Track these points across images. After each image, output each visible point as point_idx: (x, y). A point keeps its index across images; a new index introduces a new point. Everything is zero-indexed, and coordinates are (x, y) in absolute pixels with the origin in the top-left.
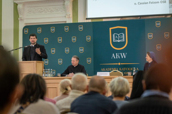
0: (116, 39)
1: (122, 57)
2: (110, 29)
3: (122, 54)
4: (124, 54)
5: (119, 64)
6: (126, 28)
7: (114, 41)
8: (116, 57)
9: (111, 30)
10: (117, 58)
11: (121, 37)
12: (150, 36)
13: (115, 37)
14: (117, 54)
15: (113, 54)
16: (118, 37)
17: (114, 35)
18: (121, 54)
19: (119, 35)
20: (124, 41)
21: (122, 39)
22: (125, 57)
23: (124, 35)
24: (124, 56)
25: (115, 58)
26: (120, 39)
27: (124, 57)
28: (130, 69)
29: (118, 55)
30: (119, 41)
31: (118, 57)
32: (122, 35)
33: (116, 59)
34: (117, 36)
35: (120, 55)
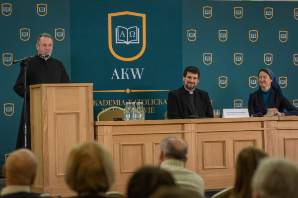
0: (121, 38)
1: (134, 77)
2: (110, 16)
3: (135, 71)
4: (137, 70)
5: (128, 91)
6: (144, 16)
7: (118, 41)
8: (120, 76)
9: (112, 17)
10: (123, 78)
11: (132, 34)
12: (192, 35)
13: (120, 33)
14: (123, 70)
15: (115, 71)
16: (126, 35)
17: (117, 30)
18: (132, 70)
19: (129, 31)
20: (138, 43)
21: (135, 38)
22: (140, 77)
23: (138, 30)
24: (137, 74)
25: (118, 78)
26: (130, 39)
27: (137, 76)
28: (150, 102)
29: (125, 71)
30: (128, 43)
31: (125, 76)
32: (135, 30)
33: (121, 80)
34: (125, 31)
35: (130, 73)
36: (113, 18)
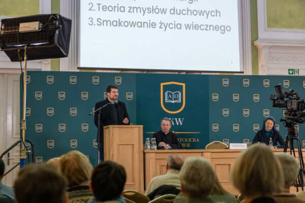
0: (169, 99)
1: (178, 124)
2: (162, 84)
3: (178, 120)
4: (180, 119)
6: (184, 85)
7: (167, 101)
11: (176, 96)
12: (215, 97)
13: (168, 95)
16: (172, 97)
17: (166, 94)
18: (176, 119)
19: (174, 94)
20: (180, 102)
21: (178, 99)
22: (181, 124)
23: (180, 94)
26: (175, 99)
27: (179, 123)
28: (188, 140)
30: (173, 102)
32: (178, 93)
34: (172, 95)
35: (174, 121)
36: (164, 86)
